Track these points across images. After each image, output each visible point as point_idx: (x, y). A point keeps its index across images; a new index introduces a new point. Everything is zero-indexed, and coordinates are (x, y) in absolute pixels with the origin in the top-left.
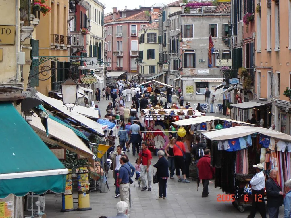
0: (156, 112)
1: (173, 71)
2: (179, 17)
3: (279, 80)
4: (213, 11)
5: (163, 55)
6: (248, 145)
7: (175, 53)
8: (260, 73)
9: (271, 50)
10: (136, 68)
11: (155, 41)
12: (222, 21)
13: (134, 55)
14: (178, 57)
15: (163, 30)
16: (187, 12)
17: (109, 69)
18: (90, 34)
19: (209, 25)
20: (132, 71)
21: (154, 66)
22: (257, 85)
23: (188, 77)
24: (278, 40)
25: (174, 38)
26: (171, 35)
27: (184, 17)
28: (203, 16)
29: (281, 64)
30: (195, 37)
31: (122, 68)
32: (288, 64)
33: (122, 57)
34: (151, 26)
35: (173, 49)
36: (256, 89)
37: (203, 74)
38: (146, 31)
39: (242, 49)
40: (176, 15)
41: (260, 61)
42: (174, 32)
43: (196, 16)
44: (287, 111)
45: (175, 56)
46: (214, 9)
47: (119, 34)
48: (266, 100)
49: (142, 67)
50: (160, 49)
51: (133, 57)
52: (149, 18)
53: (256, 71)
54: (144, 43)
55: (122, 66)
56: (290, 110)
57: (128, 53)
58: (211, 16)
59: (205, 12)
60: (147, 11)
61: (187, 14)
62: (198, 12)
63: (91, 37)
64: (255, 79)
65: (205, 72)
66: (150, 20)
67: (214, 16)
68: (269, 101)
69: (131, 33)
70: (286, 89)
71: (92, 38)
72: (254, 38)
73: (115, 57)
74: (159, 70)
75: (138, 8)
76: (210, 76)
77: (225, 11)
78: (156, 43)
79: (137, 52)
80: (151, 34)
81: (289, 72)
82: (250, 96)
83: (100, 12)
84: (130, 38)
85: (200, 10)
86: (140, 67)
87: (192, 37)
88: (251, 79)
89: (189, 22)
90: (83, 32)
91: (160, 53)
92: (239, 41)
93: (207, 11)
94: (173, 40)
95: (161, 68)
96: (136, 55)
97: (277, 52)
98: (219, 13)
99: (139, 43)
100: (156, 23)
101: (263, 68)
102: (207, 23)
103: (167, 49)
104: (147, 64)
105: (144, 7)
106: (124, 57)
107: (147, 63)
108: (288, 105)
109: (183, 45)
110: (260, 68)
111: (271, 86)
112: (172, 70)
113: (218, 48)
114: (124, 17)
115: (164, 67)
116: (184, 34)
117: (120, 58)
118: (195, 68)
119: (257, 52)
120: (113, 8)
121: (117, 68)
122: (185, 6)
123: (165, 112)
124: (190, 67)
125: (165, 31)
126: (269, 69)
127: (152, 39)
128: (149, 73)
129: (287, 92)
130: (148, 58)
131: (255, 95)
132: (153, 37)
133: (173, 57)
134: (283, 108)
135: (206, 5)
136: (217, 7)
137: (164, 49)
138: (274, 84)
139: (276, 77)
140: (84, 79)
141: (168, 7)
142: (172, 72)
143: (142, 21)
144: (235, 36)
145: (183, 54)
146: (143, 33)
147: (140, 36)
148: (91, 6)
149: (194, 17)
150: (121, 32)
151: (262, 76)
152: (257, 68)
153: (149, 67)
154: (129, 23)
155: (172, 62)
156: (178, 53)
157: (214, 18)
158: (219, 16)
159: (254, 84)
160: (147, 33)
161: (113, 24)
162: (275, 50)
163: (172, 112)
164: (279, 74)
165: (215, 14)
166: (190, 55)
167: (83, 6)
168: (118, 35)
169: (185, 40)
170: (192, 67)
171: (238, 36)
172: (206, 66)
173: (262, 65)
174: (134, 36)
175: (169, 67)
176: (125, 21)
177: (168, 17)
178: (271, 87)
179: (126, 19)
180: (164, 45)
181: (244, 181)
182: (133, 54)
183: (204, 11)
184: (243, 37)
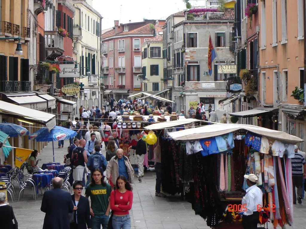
0: (131, 119)
1: (178, 88)
2: (183, 27)
3: (287, 80)
4: (220, 18)
5: (167, 71)
6: (228, 146)
7: (180, 66)
8: (264, 74)
9: (277, 44)
10: (139, 86)
11: (159, 56)
12: (230, 29)
13: (138, 72)
14: (182, 71)
15: (168, 43)
16: (191, 19)
17: (111, 87)
18: (81, 43)
19: (215, 33)
20: (135, 89)
21: (158, 83)
22: (262, 89)
23: (191, 91)
24: (285, 32)
25: (179, 51)
26: (175, 48)
27: (187, 25)
28: (208, 23)
29: (288, 60)
30: (199, 47)
31: (124, 86)
32: (297, 58)
33: (124, 74)
34: (154, 39)
35: (177, 64)
36: (260, 94)
37: (208, 88)
38: (149, 44)
39: (246, 51)
40: (180, 25)
41: (264, 60)
42: (178, 44)
43: (200, 23)
44: (296, 117)
45: (180, 71)
46: (221, 15)
47: (121, 49)
48: (272, 107)
49: (145, 84)
50: (164, 64)
51: (136, 74)
52: (153, 31)
53: (260, 73)
54: (147, 58)
55: (124, 84)
56: (299, 114)
57: (131, 70)
58: (218, 23)
59: (211, 18)
60: (152, 24)
61: (190, 21)
62: (203, 19)
63: (82, 47)
64: (259, 82)
65: (211, 86)
66: (154, 34)
67: (220, 23)
68: (275, 107)
69: (134, 48)
70: (294, 89)
71: (84, 48)
72: (258, 33)
73: (116, 74)
74: (163, 88)
75: (142, 21)
76: (216, 90)
77: (233, 18)
78: (160, 58)
79: (140, 68)
80: (154, 48)
81: (299, 68)
82: (253, 104)
83: (94, 21)
84: (133, 53)
85: (205, 17)
86: (143, 84)
87: (196, 47)
88: (255, 82)
89: (193, 30)
90: (60, 32)
91: (164, 69)
92: (243, 42)
93: (212, 17)
94: (177, 53)
95: (165, 84)
96: (139, 72)
97: (284, 45)
98: (226, 20)
99: (142, 59)
100: (160, 35)
101: (268, 67)
102: (213, 31)
103: (171, 63)
104: (150, 81)
105: (148, 19)
106: (127, 74)
107: (151, 79)
108: (297, 109)
109: (186, 56)
110: (264, 69)
111: (278, 88)
112: (176, 86)
113: (225, 59)
114: (126, 30)
115: (168, 83)
116: (187, 44)
117: (122, 74)
118: (199, 82)
119: (261, 49)
120: (115, 21)
121: (119, 86)
122: (188, 13)
123: (142, 118)
124: (194, 80)
125: (169, 44)
126: (275, 68)
127: (156, 53)
128: (153, 90)
129: (295, 93)
130: (152, 74)
131: (260, 102)
132: (157, 50)
133: (178, 72)
134: (291, 113)
135: (211, 11)
136: (224, 14)
137: (168, 64)
138: (280, 86)
139: (283, 77)
140: (65, 90)
141: (173, 18)
142: (176, 88)
143: (146, 34)
144: (239, 37)
145: (186, 66)
146: (146, 46)
147: (143, 50)
148: (83, 13)
149: (198, 24)
150: (124, 47)
151: (267, 78)
152: (261, 69)
153: (153, 83)
154: (132, 37)
155: (176, 77)
156: (182, 67)
157: (221, 26)
158: (226, 23)
159: (258, 89)
160: (151, 47)
161: (114, 38)
162: (282, 43)
163: (150, 118)
164: (286, 73)
165: (222, 21)
166: (194, 67)
167: (67, 7)
168: (119, 50)
169: (188, 50)
170: (195, 81)
171: (242, 37)
172: (212, 79)
173: (267, 64)
174: (137, 52)
175: (174, 83)
176: (127, 34)
177: (173, 29)
178: (278, 90)
179: (128, 33)
180: (169, 60)
181: (224, 200)
182: (136, 71)
183: (209, 17)
184: (247, 36)
